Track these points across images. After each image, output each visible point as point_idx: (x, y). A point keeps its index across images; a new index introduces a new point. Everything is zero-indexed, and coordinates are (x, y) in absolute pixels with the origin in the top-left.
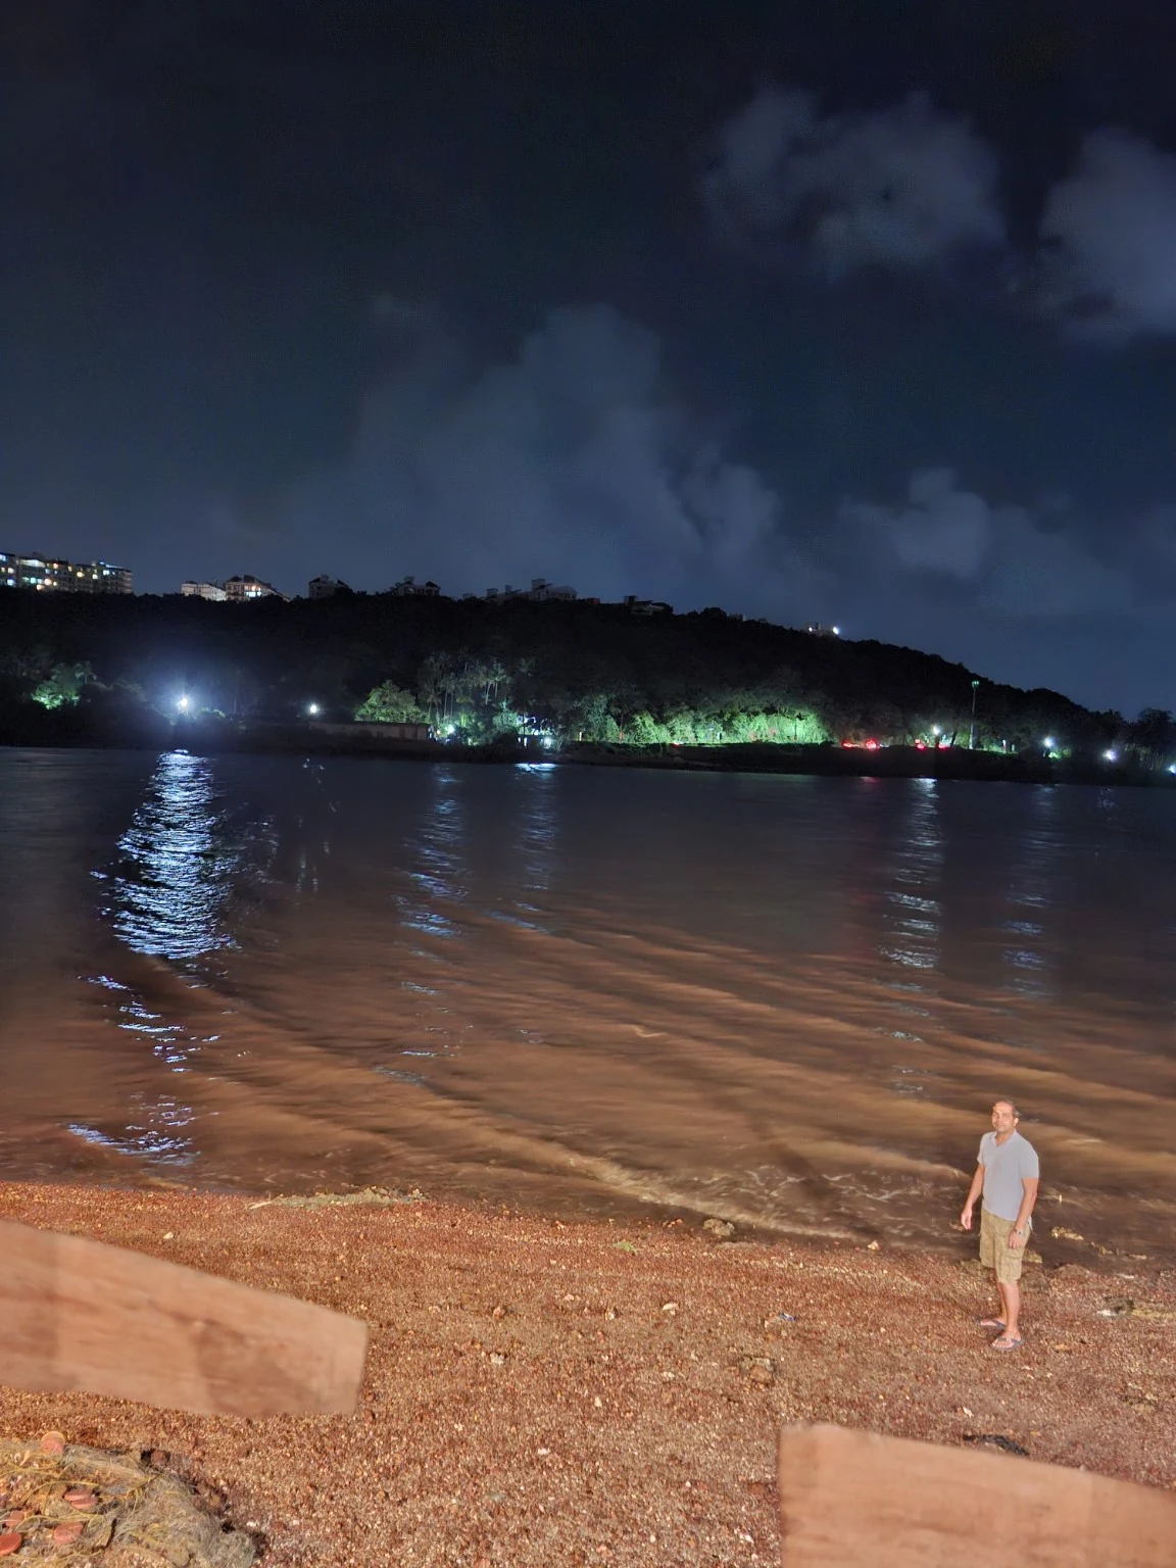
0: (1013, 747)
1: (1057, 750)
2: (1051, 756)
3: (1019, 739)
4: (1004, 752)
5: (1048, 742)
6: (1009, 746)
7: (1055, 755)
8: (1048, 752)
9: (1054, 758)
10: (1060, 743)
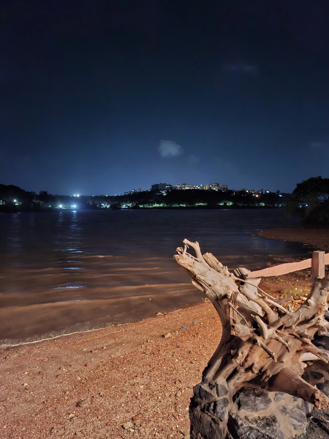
0: (4, 202)
1: (18, 202)
2: (16, 204)
3: (6, 200)
4: (2, 204)
5: (15, 201)
6: (3, 202)
7: (17, 204)
8: (15, 204)
9: (17, 205)
10: (19, 201)
